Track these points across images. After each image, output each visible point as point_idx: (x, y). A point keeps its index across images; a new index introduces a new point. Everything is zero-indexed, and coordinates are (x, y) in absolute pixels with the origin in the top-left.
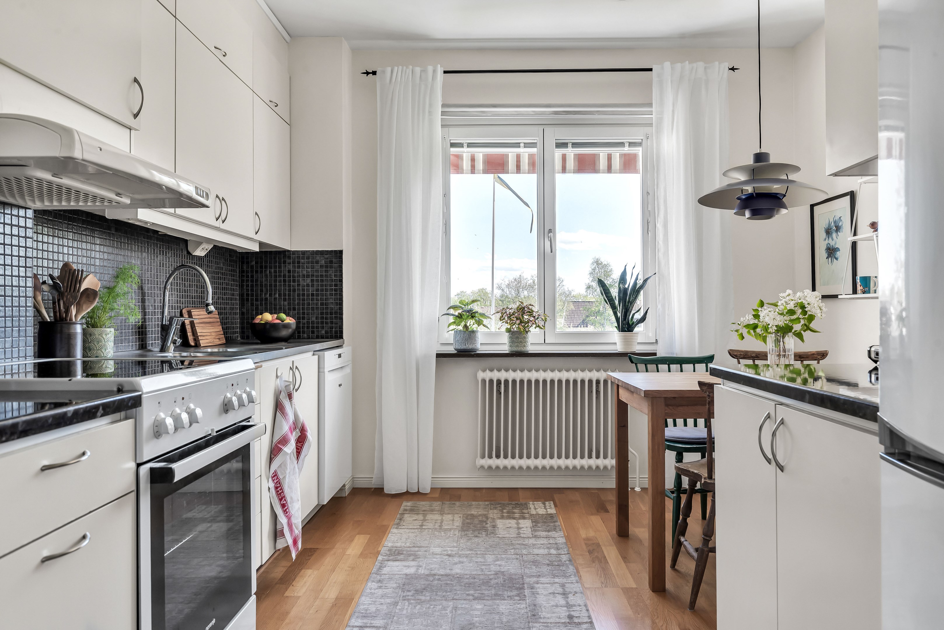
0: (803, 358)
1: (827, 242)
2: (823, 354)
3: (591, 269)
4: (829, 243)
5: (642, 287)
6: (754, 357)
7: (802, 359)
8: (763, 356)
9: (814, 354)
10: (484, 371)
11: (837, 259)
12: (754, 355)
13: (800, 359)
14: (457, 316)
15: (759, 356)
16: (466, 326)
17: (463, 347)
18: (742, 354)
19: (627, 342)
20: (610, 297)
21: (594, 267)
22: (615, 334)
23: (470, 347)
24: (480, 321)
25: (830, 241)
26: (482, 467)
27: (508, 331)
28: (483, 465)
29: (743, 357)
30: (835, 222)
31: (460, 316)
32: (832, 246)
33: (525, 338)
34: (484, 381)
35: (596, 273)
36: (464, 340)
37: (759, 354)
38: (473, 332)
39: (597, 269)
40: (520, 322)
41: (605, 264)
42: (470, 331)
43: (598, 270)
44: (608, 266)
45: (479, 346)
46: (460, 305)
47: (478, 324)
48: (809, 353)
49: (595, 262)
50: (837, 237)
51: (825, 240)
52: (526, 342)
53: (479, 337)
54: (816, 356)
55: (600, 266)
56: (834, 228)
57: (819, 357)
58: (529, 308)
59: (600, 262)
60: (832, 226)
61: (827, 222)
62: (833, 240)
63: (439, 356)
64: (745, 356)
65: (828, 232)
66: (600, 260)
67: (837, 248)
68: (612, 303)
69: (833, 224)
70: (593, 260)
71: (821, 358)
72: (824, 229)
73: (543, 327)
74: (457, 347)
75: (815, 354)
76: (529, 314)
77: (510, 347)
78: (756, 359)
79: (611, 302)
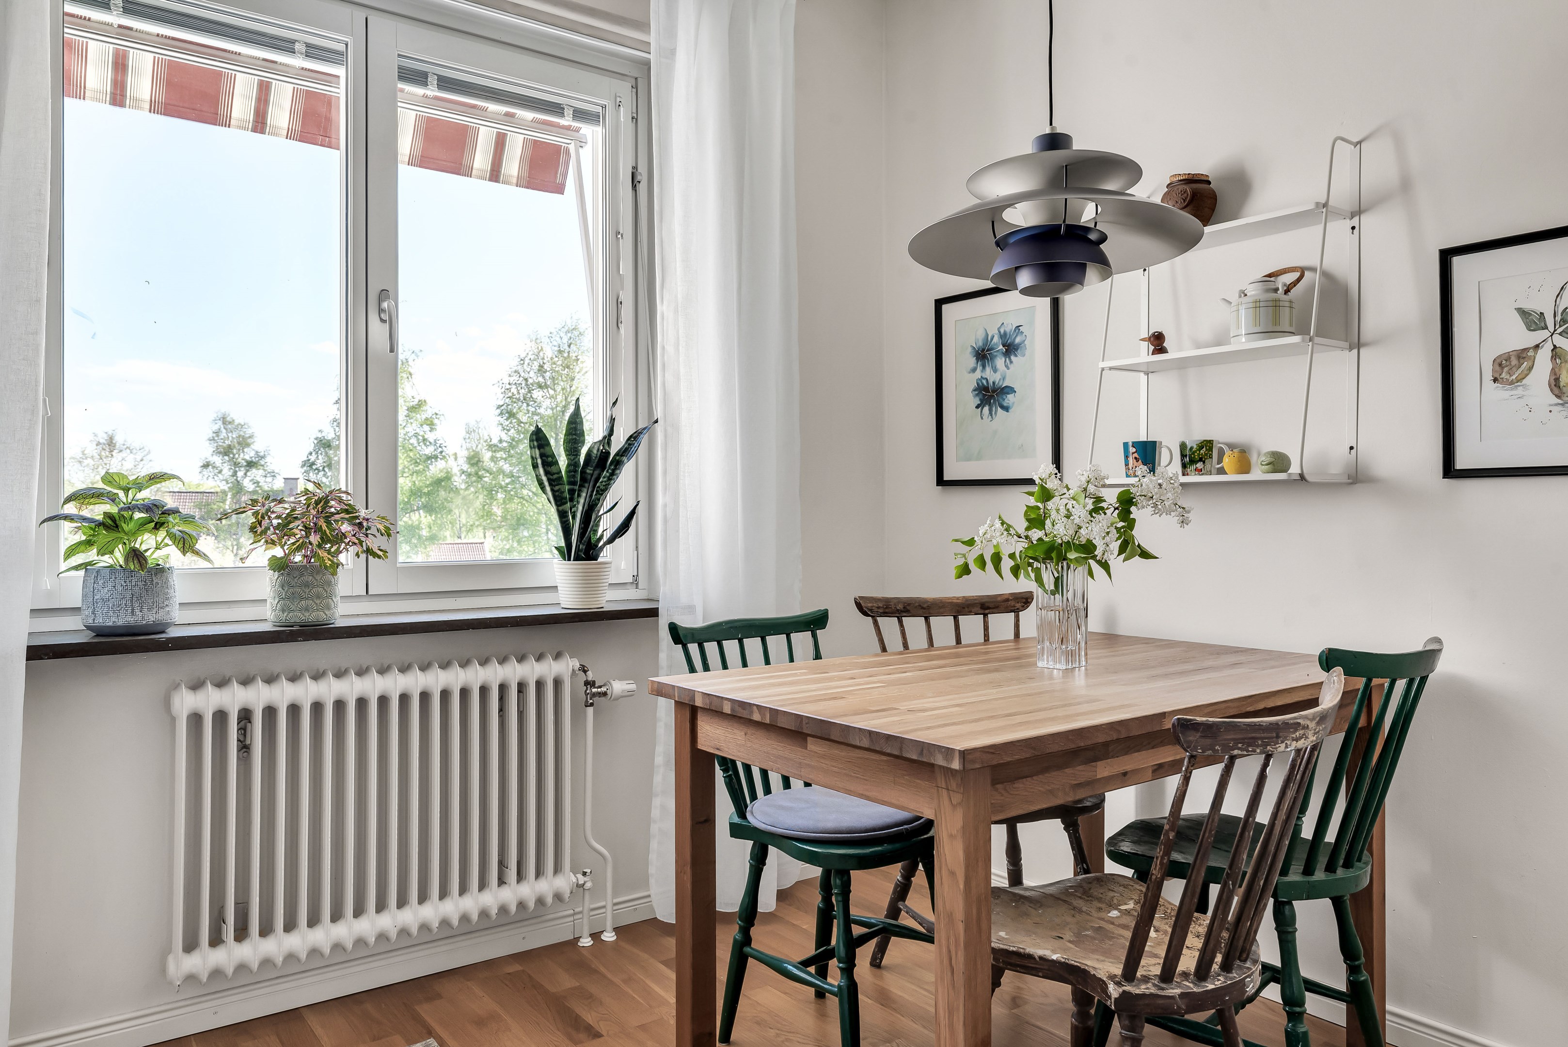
0: (989, 608)
1: (978, 374)
2: (1027, 599)
3: (211, 432)
4: (984, 376)
5: (626, 452)
6: (902, 611)
7: (987, 611)
8: (916, 607)
9: (1007, 600)
10: (196, 686)
11: (1006, 409)
12: (900, 607)
13: (982, 612)
14: (101, 524)
15: (908, 608)
16: (136, 555)
17: (122, 619)
18: (881, 605)
19: (589, 585)
20: (554, 474)
21: (215, 428)
22: (555, 566)
23: (151, 617)
24: (186, 537)
25: (988, 373)
26: (191, 978)
27: (280, 565)
28: (194, 971)
29: (884, 613)
30: (1003, 336)
31: (112, 524)
32: (994, 383)
33: (329, 583)
34: (196, 719)
35: (222, 439)
36: (128, 596)
37: (909, 605)
38: (160, 571)
39: (224, 431)
40: (322, 538)
41: (240, 424)
42: (150, 571)
43: (225, 434)
44: (246, 426)
45: (177, 615)
46: (109, 489)
47: (181, 545)
48: (999, 599)
49: (220, 420)
50: (1007, 366)
51: (974, 370)
52: (330, 596)
53: (176, 587)
54: (1012, 603)
55: (230, 426)
56: (1001, 347)
57: (1018, 605)
58: (340, 501)
59: (228, 419)
60: (996, 344)
61: (981, 335)
62: (995, 370)
63: (35, 653)
64: (887, 610)
65: (983, 355)
66: (229, 415)
67: (1006, 387)
68: (558, 491)
69: (996, 339)
70: (215, 415)
71: (1023, 606)
72: (970, 349)
73: (381, 553)
74: (100, 621)
75: (1011, 600)
76: (347, 516)
77: (283, 611)
78: (905, 614)
79: (557, 488)
